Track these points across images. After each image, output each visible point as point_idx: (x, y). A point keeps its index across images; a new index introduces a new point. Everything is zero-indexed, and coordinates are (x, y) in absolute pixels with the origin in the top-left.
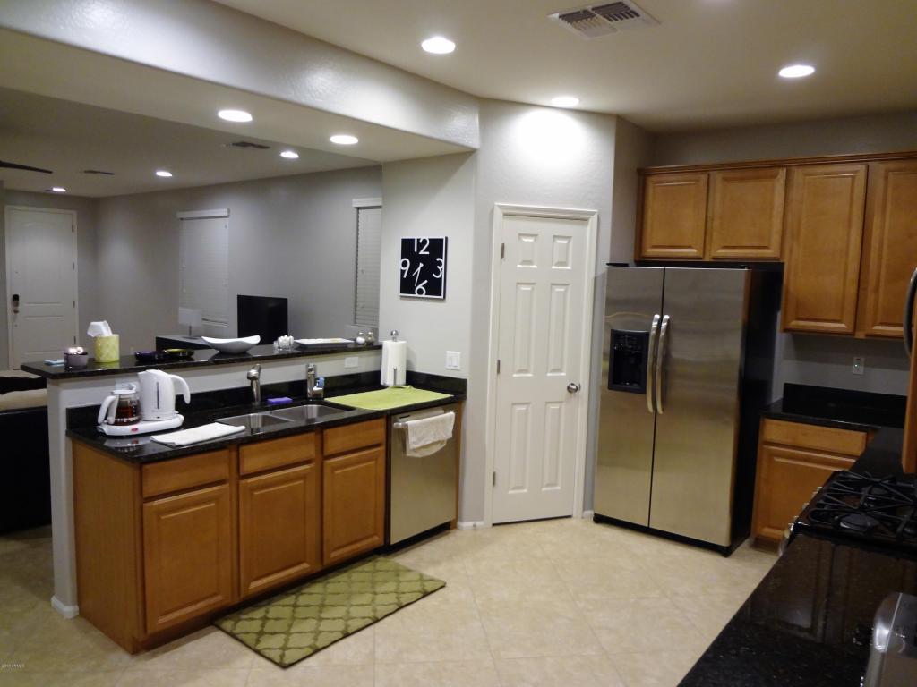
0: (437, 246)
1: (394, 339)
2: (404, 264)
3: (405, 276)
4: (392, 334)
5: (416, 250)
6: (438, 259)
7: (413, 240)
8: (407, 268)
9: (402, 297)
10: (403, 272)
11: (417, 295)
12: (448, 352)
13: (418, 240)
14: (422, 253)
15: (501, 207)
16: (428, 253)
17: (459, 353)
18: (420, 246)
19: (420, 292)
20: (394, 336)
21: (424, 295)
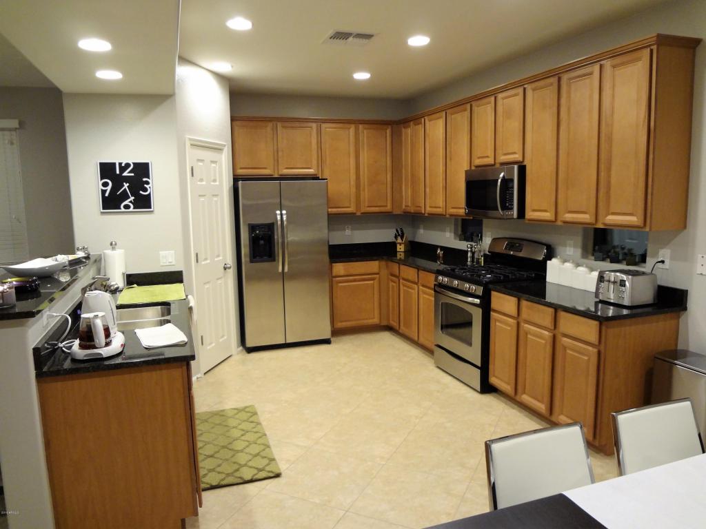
0: (142, 170)
1: (113, 249)
2: (105, 185)
3: (107, 195)
4: (111, 244)
5: (118, 172)
6: (144, 179)
7: (114, 164)
8: (109, 188)
9: (102, 213)
10: (104, 192)
11: (123, 210)
12: (161, 252)
13: (120, 164)
14: (125, 174)
15: (190, 139)
16: (133, 174)
17: (173, 252)
18: (123, 169)
19: (127, 207)
20: (113, 245)
21: (131, 209)
